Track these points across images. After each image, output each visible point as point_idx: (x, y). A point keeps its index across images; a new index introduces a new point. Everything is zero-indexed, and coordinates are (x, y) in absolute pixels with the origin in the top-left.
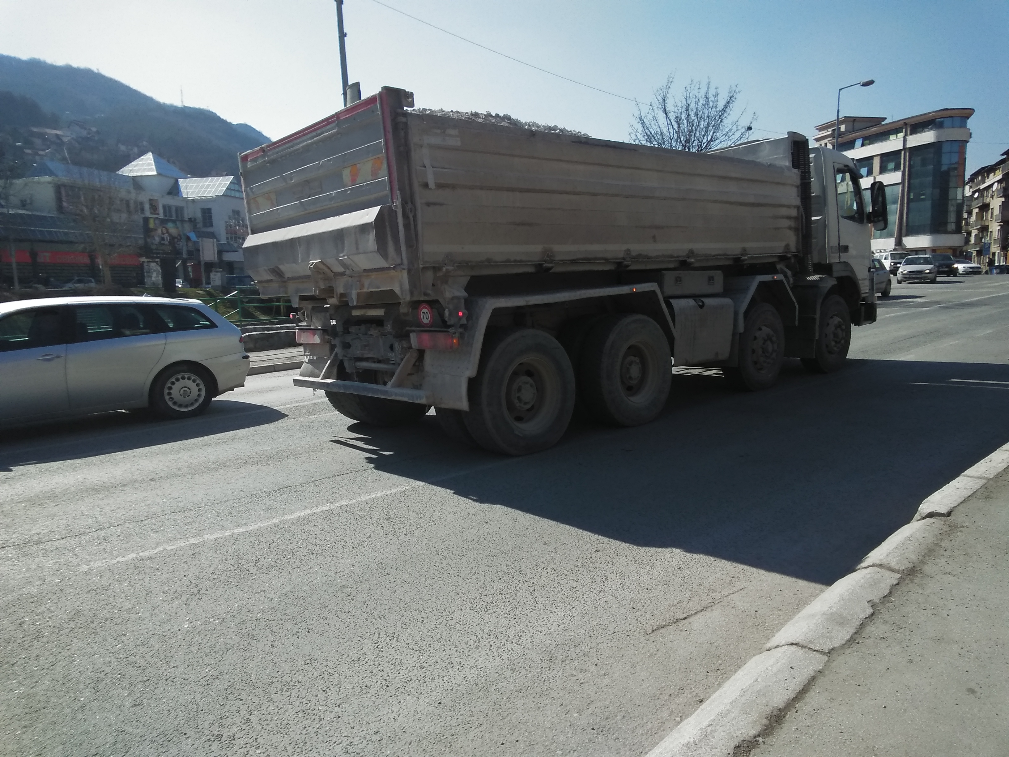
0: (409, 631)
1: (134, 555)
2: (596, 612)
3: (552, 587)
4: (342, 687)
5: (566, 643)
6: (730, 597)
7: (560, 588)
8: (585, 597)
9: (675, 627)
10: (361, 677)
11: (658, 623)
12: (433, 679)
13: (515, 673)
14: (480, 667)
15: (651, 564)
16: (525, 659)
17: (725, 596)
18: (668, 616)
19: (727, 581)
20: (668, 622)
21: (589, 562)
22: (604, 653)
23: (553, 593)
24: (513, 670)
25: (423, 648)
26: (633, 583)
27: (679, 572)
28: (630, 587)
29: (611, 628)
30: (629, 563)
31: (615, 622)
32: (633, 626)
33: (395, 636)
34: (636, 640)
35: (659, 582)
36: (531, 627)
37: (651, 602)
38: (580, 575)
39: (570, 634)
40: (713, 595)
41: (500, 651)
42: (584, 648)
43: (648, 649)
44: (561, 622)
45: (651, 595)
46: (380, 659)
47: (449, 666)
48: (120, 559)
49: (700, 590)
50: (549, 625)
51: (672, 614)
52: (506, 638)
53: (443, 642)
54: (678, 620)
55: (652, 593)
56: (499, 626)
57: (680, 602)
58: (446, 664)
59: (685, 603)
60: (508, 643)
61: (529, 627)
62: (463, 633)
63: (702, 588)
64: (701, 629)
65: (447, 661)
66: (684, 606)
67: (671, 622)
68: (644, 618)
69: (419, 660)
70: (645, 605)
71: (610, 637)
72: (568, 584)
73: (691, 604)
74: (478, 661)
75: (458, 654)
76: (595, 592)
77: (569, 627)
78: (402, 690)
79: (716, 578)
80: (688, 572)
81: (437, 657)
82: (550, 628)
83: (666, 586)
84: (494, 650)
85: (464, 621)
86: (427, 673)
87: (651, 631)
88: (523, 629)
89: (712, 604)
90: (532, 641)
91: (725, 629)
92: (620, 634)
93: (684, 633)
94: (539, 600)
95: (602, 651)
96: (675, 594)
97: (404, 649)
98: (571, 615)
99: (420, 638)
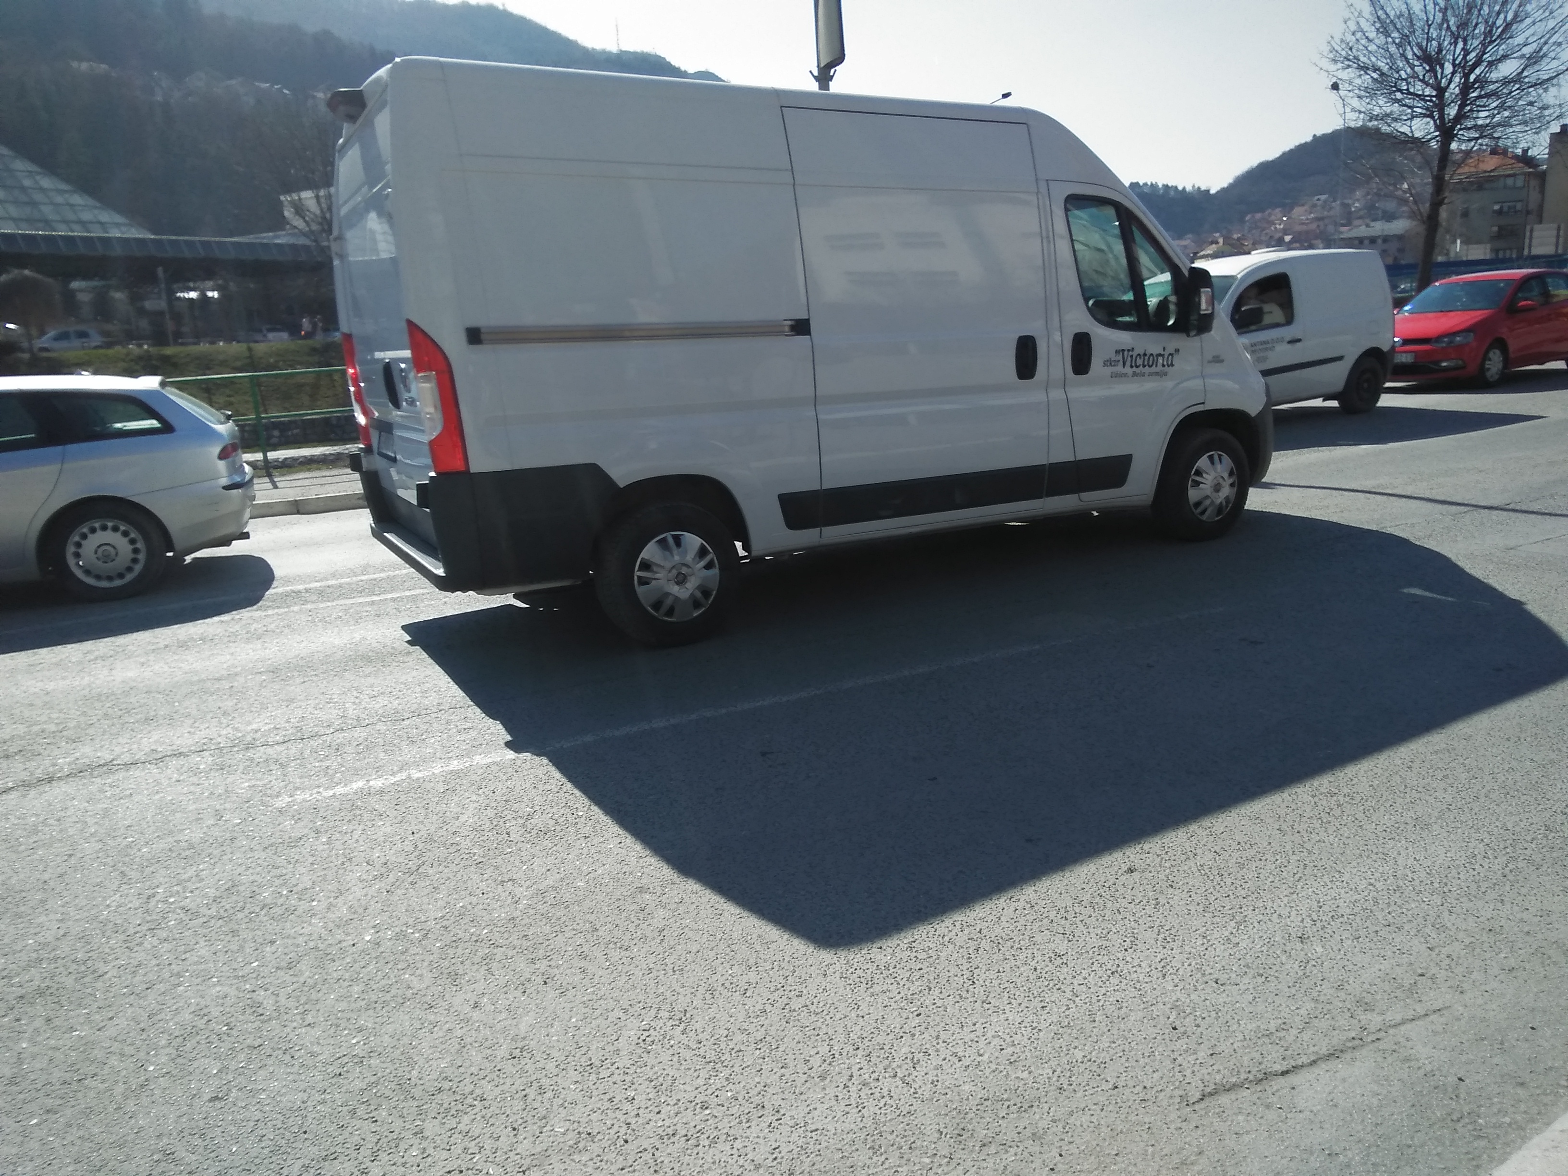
0: (712, 1012)
1: (360, 784)
2: (1088, 1026)
3: (1016, 946)
4: (548, 1128)
5: (1005, 1096)
6: (1403, 1028)
7: (1030, 952)
8: (1076, 982)
9: (1255, 1097)
10: (590, 1108)
11: (1218, 1077)
12: (714, 1141)
13: (875, 1159)
14: (814, 1128)
15: (1238, 918)
16: (908, 1125)
17: (1392, 1023)
18: (1246, 1059)
19: (1406, 984)
20: (1243, 1076)
21: (1107, 894)
22: (1078, 1140)
23: (1013, 963)
24: (874, 1150)
25: (723, 1059)
26: (1188, 961)
27: (1299, 946)
28: (1181, 972)
29: (1110, 1075)
30: (1192, 908)
31: (1124, 1059)
32: (1162, 1078)
33: (684, 1019)
34: (1158, 1118)
35: (1247, 966)
36: (944, 1042)
37: (1217, 1018)
38: (1081, 926)
39: (1019, 1074)
40: (1364, 1017)
41: (866, 1091)
42: (1039, 1118)
43: (1180, 1144)
44: (1008, 1040)
45: (1222, 998)
46: (638, 1070)
47: (755, 1114)
48: (339, 790)
49: (1336, 1002)
50: (982, 1044)
51: (1257, 1056)
52: (886, 1062)
53: (765, 1049)
54: (1267, 1076)
55: (1224, 995)
56: (884, 1028)
57: (1284, 1027)
58: (752, 1106)
59: (1294, 1032)
60: (887, 1075)
61: (941, 1042)
62: (808, 1034)
63: (1342, 994)
64: (1314, 1109)
65: (757, 1100)
66: (1290, 1038)
67: (1251, 1077)
68: (1191, 1059)
69: (705, 1087)
70: (1202, 1024)
71: (1102, 1099)
72: (1052, 946)
73: (1306, 1036)
74: (813, 1112)
75: (783, 1085)
76: (1100, 973)
77: (1023, 1057)
78: (647, 1156)
79: (1381, 974)
80: (1320, 949)
81: (741, 1085)
82: (981, 1052)
83: (1260, 980)
84: (853, 1089)
85: (821, 1004)
86: (709, 1123)
87: (1198, 1095)
88: (928, 1046)
89: (1357, 1042)
90: (935, 1079)
91: (1374, 1119)
92: (1127, 1091)
93: (1271, 1115)
94: (981, 976)
95: (1075, 1135)
96: (1278, 1002)
97: (688, 1054)
98: (1035, 1025)
99: (726, 1032)
